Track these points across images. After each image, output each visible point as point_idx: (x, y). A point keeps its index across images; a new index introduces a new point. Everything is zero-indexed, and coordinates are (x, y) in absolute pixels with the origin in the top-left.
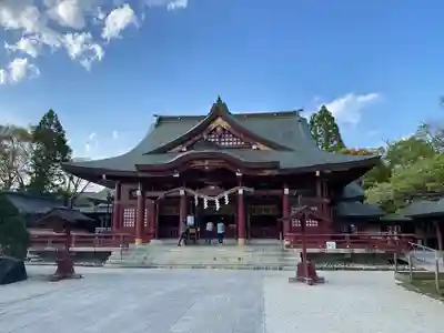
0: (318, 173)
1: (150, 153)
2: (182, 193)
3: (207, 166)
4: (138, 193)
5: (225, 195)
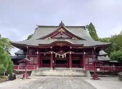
0: (95, 48)
1: (39, 39)
2: (52, 53)
3: (61, 45)
4: (38, 53)
5: (65, 54)
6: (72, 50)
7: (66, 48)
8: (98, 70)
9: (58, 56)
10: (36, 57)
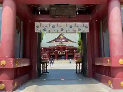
1: (48, 42)
2: (56, 51)
4: (48, 51)
5: (64, 52)
9: (59, 52)
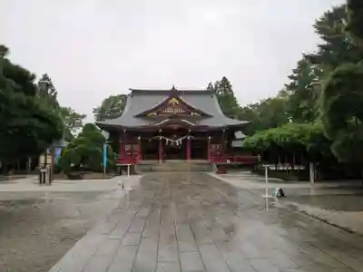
0: (224, 131)
2: (161, 138)
3: (175, 127)
5: (180, 140)
6: (192, 134)
7: (182, 131)
8: (228, 162)
9: (170, 142)
10: (136, 143)
